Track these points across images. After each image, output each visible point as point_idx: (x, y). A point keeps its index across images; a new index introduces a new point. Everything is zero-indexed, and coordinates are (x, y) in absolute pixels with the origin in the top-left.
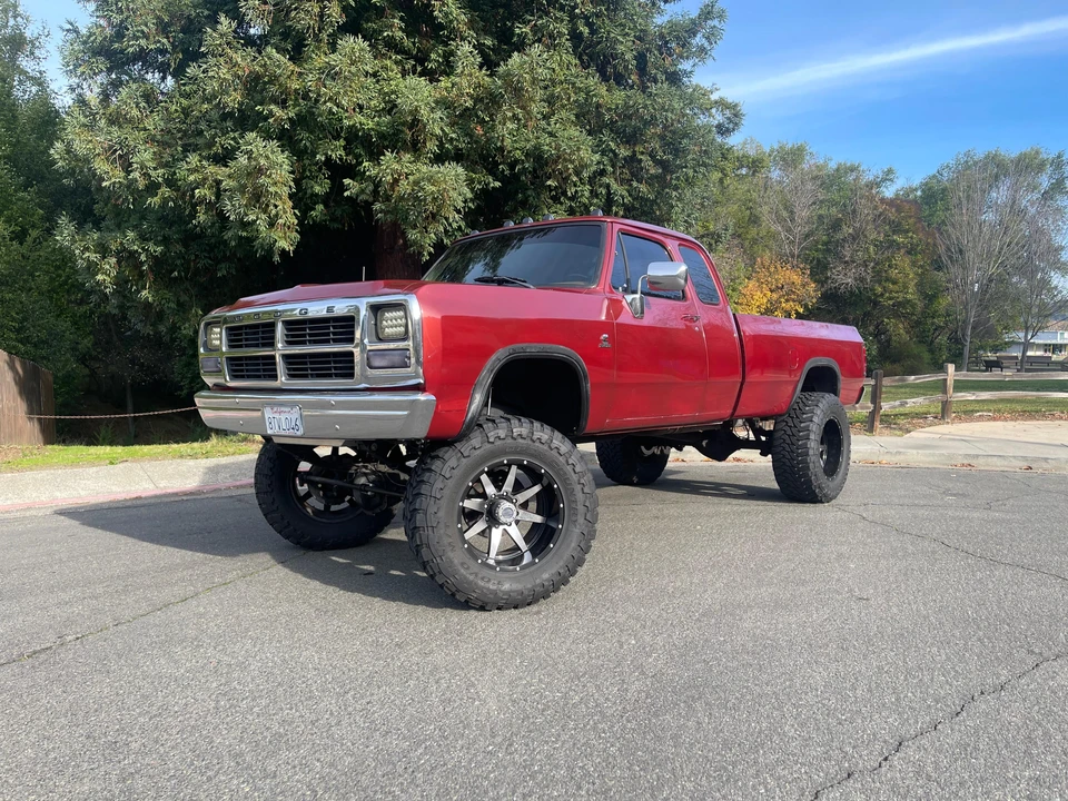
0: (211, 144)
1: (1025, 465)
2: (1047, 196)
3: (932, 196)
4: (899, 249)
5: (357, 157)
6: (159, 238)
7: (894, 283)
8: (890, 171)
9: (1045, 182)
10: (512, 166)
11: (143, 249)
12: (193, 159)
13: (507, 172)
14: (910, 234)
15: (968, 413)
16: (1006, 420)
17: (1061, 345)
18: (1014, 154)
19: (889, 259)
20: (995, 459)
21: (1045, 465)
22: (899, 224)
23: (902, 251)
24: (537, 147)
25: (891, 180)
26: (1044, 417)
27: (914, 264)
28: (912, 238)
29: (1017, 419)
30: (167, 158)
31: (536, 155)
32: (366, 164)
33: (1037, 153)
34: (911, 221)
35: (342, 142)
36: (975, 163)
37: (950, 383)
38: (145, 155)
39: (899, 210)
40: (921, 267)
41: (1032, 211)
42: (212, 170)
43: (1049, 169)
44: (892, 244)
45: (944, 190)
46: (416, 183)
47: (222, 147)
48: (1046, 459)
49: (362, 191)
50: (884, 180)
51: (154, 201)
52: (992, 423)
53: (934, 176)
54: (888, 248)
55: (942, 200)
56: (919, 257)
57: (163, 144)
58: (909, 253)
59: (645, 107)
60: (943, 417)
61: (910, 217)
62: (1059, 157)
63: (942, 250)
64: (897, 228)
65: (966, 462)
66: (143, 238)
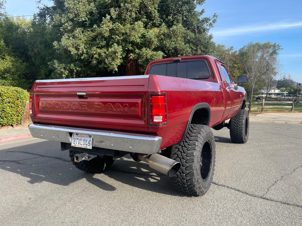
0: (98, 44)
1: (285, 122)
2: (271, 54)
3: (243, 54)
4: (236, 68)
5: (134, 48)
6: (79, 66)
7: (234, 77)
8: (232, 47)
9: (271, 51)
10: (169, 51)
11: (75, 69)
12: (95, 48)
13: (167, 52)
14: (238, 64)
15: (266, 111)
16: (275, 112)
17: (271, 93)
18: (263, 43)
19: (233, 71)
20: (279, 121)
21: (290, 122)
22: (235, 62)
23: (236, 69)
24: (176, 47)
25: (232, 50)
26: (283, 112)
27: (239, 72)
28: (239, 65)
29: (277, 112)
30: (86, 47)
31: (176, 49)
32: (136, 50)
33: (269, 43)
34: (239, 61)
35: (131, 45)
36: (253, 46)
37: (263, 104)
38: (82, 47)
39: (236, 58)
40: (241, 73)
41: (267, 58)
42: (99, 50)
43: (272, 48)
44: (234, 67)
45: (246, 53)
46: (151, 56)
47: (101, 45)
48: (290, 121)
49: (135, 57)
50: (231, 49)
51: (82, 57)
52: (272, 113)
53: (242, 49)
54: (233, 68)
55: (245, 55)
56: (241, 70)
57: (86, 44)
58: (238, 69)
59: (201, 38)
60: (262, 112)
61: (238, 60)
62: (275, 44)
63: (246, 69)
64: (235, 63)
65: (273, 122)
66: (75, 66)
